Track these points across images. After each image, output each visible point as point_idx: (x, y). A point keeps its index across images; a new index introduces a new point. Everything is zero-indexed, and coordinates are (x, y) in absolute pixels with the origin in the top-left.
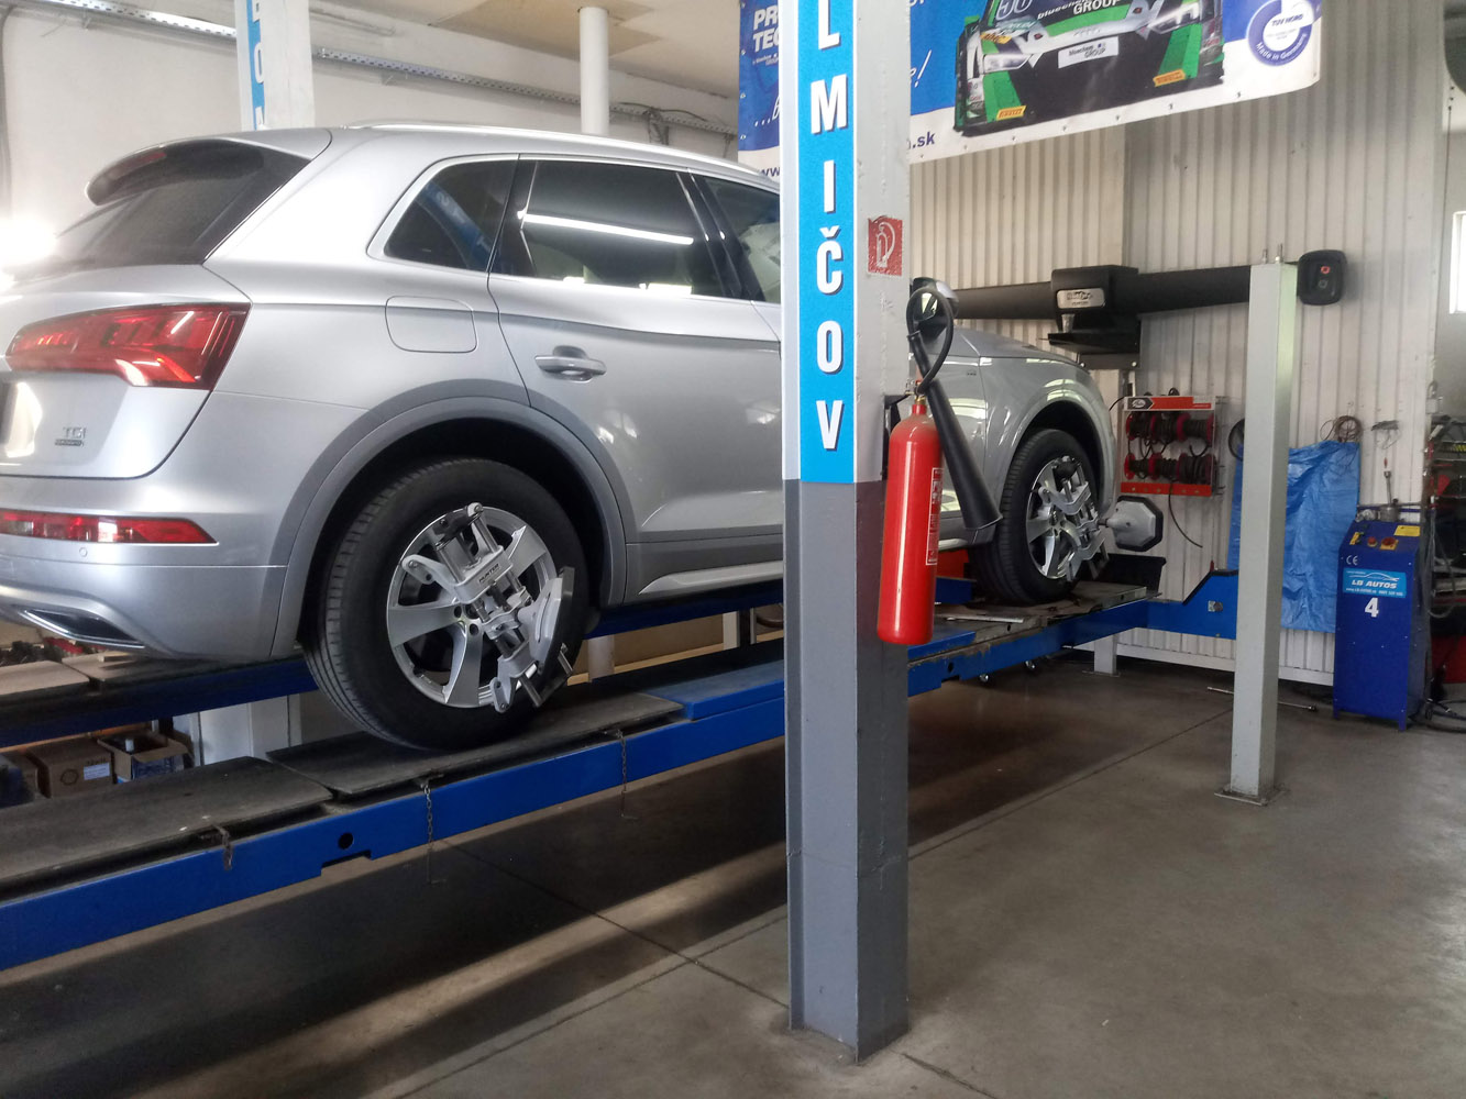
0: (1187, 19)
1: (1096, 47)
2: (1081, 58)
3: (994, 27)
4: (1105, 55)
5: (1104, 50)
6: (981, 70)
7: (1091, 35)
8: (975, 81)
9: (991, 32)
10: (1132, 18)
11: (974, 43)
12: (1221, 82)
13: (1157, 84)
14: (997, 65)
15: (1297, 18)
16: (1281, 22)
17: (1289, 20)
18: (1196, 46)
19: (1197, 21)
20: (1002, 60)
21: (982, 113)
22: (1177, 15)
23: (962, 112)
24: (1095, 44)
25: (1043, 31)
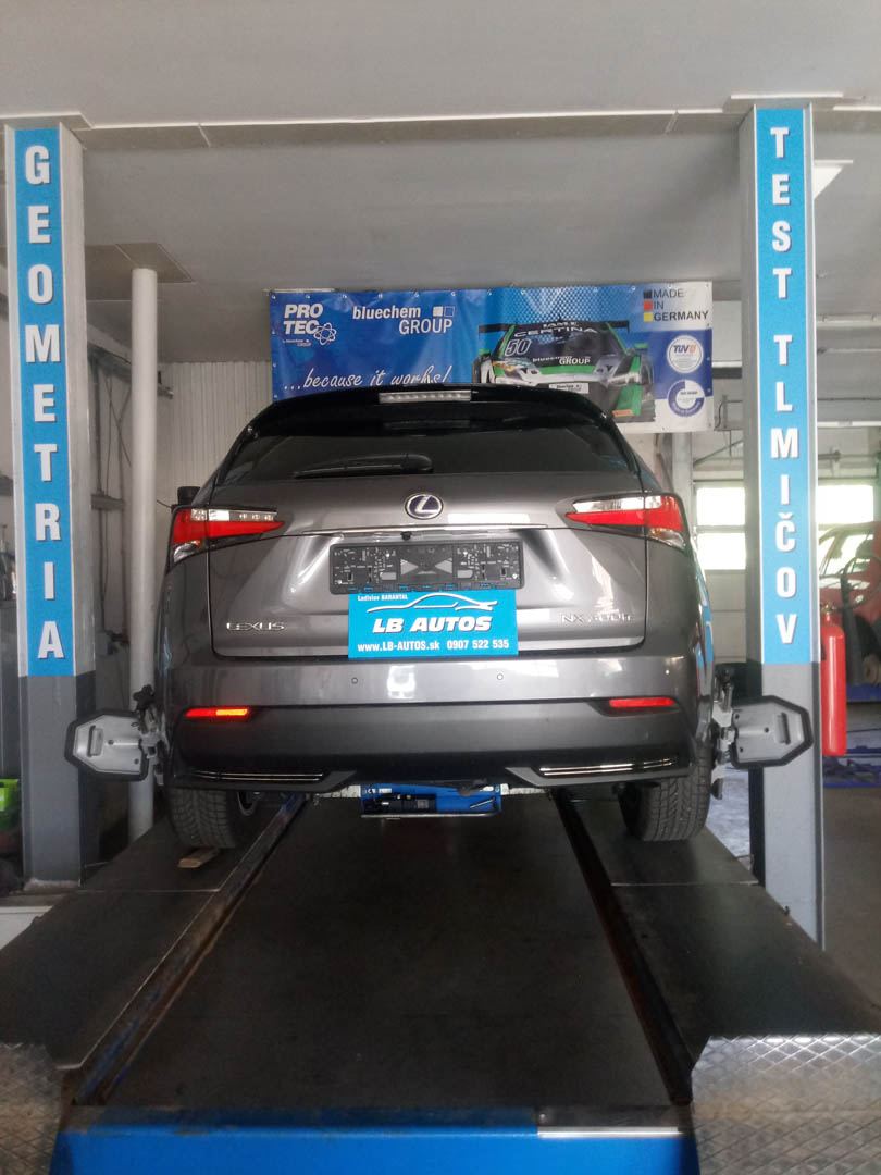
0: (632, 381)
1: (574, 386)
3: (502, 360)
5: (580, 389)
7: (572, 379)
9: (501, 363)
10: (597, 374)
11: (487, 365)
12: (653, 420)
13: (616, 416)
15: (695, 393)
16: (684, 393)
17: (689, 393)
18: (638, 399)
19: (638, 384)
20: (509, 380)
22: (626, 377)
25: (537, 371)
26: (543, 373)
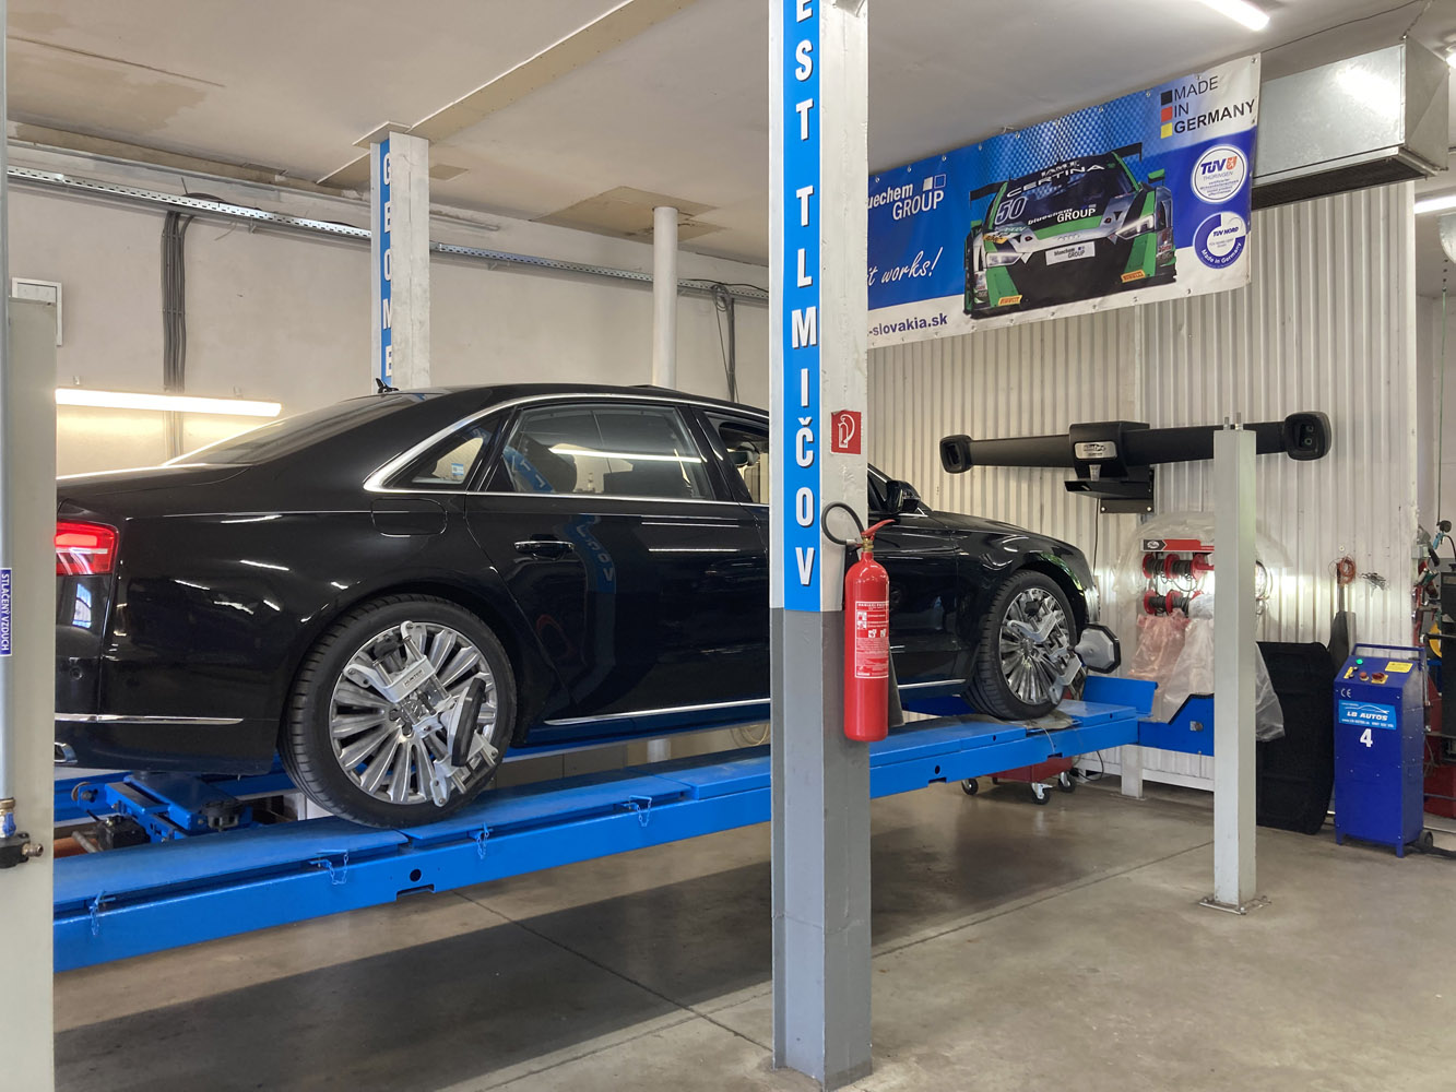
0: (1145, 228)
2: (1065, 258)
3: (993, 231)
4: (1084, 256)
5: (1083, 252)
6: (984, 266)
7: (1072, 240)
8: (980, 273)
9: (991, 234)
10: (1103, 226)
11: (979, 243)
12: (1174, 281)
13: (1124, 281)
14: (996, 261)
16: (1221, 232)
17: (1227, 232)
18: (1152, 252)
19: (1153, 230)
20: (1001, 256)
21: (986, 302)
22: (1137, 225)
23: (970, 299)
24: (1076, 247)
25: (1033, 236)
26: (1039, 239)
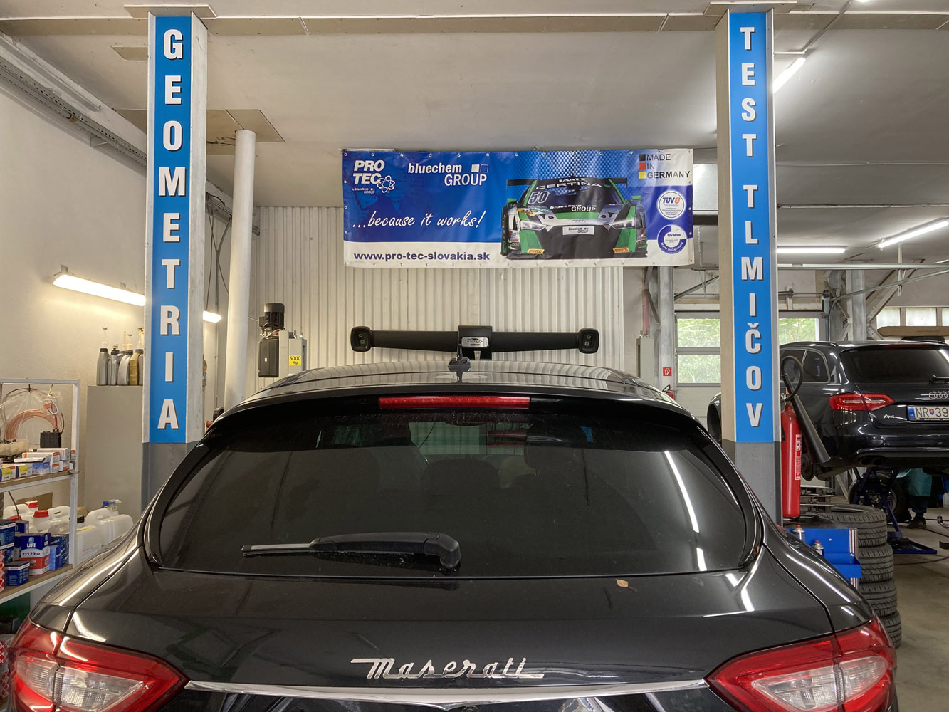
0: (629, 225)
1: (583, 229)
2: (576, 232)
5: (587, 231)
6: (518, 226)
7: (580, 223)
8: (514, 231)
9: (525, 209)
10: (601, 219)
11: (513, 213)
12: (646, 256)
13: (617, 252)
14: (529, 227)
16: (671, 235)
17: (674, 235)
18: (633, 239)
19: (634, 227)
20: (532, 224)
21: (519, 249)
22: (625, 222)
23: (506, 246)
24: (583, 228)
25: (554, 216)
26: (558, 218)
